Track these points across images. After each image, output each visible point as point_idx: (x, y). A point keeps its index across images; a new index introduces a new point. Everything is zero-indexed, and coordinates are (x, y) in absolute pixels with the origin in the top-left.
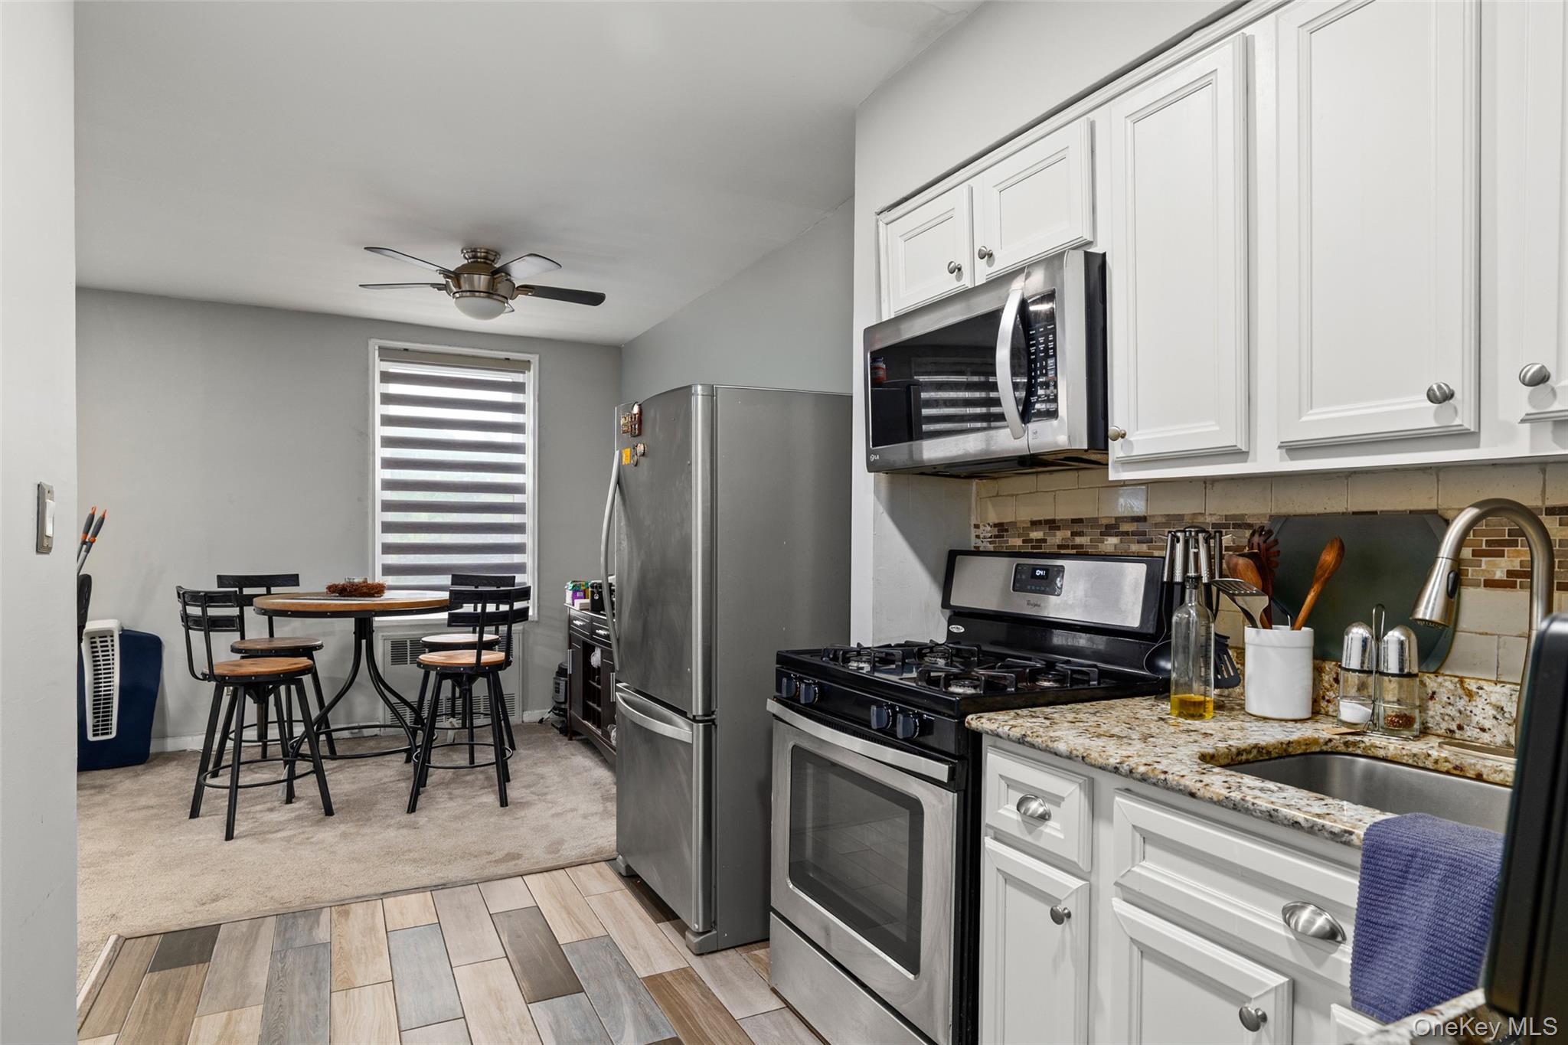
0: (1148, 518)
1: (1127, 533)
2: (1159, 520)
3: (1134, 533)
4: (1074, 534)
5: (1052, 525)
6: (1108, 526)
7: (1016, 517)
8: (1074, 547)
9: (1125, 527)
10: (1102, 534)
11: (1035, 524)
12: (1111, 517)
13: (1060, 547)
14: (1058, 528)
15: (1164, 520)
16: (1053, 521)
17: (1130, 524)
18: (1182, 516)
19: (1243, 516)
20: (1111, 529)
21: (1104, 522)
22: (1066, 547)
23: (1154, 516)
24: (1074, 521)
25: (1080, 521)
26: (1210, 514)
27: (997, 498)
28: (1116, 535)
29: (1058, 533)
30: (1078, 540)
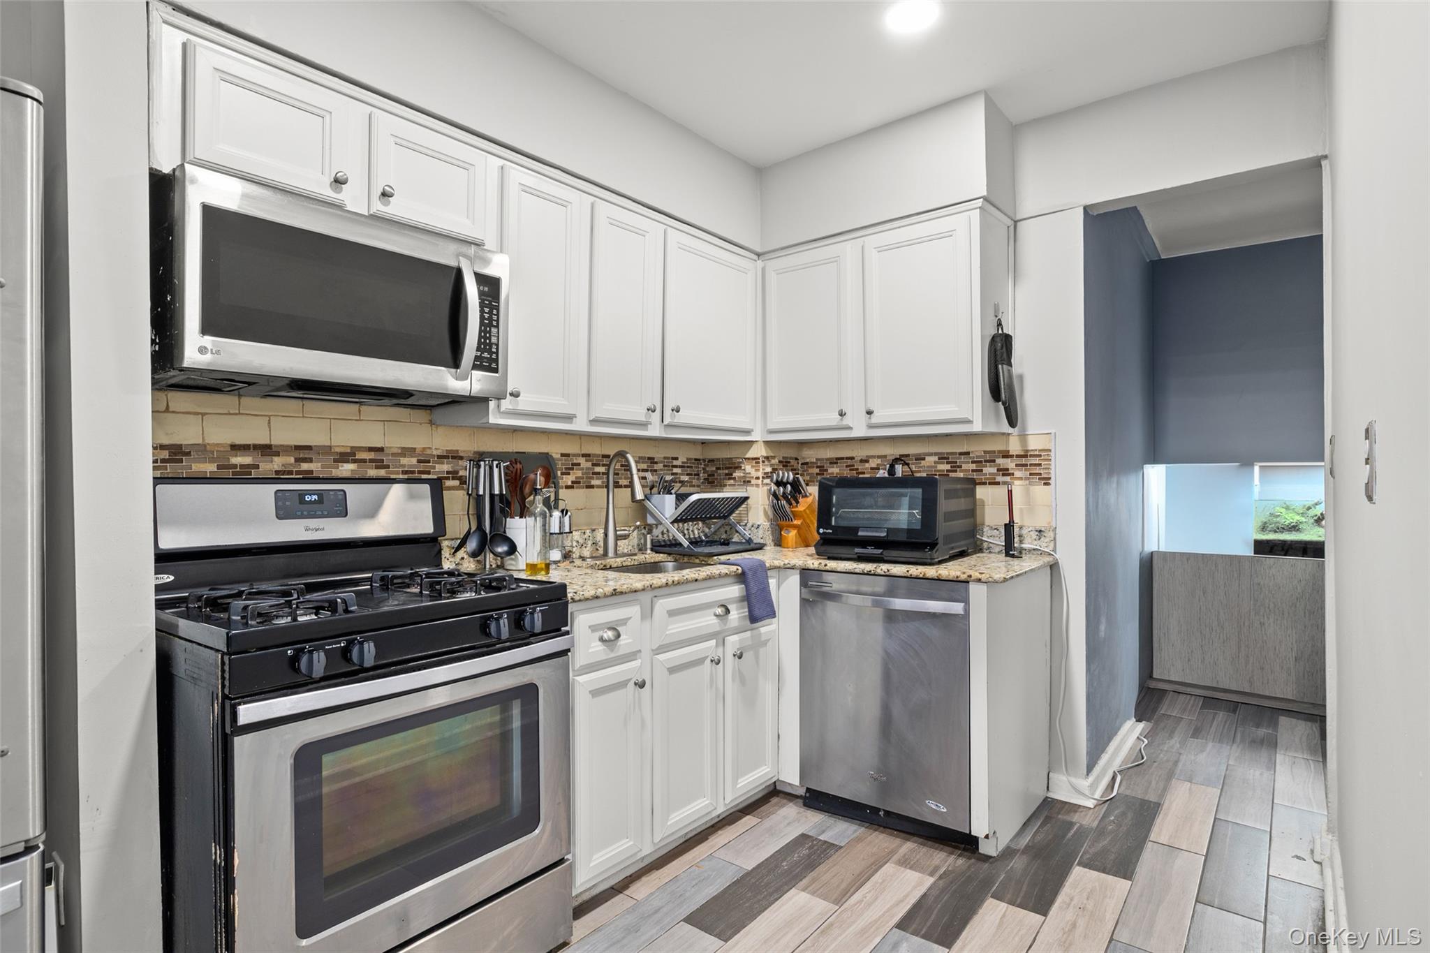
0: (385, 449)
1: (364, 461)
2: (395, 451)
3: (371, 461)
4: (298, 460)
5: (267, 450)
6: (342, 454)
7: (203, 438)
8: (298, 472)
9: (361, 455)
10: (335, 461)
11: (237, 448)
12: (347, 446)
13: (277, 472)
14: (277, 454)
15: (400, 451)
16: (269, 447)
17: (368, 453)
18: (415, 449)
19: (457, 451)
20: (345, 457)
21: (338, 450)
22: (291, 472)
23: (390, 448)
24: (298, 448)
25: (309, 448)
26: (436, 449)
27: (166, 414)
28: (355, 461)
29: (276, 459)
30: (302, 467)
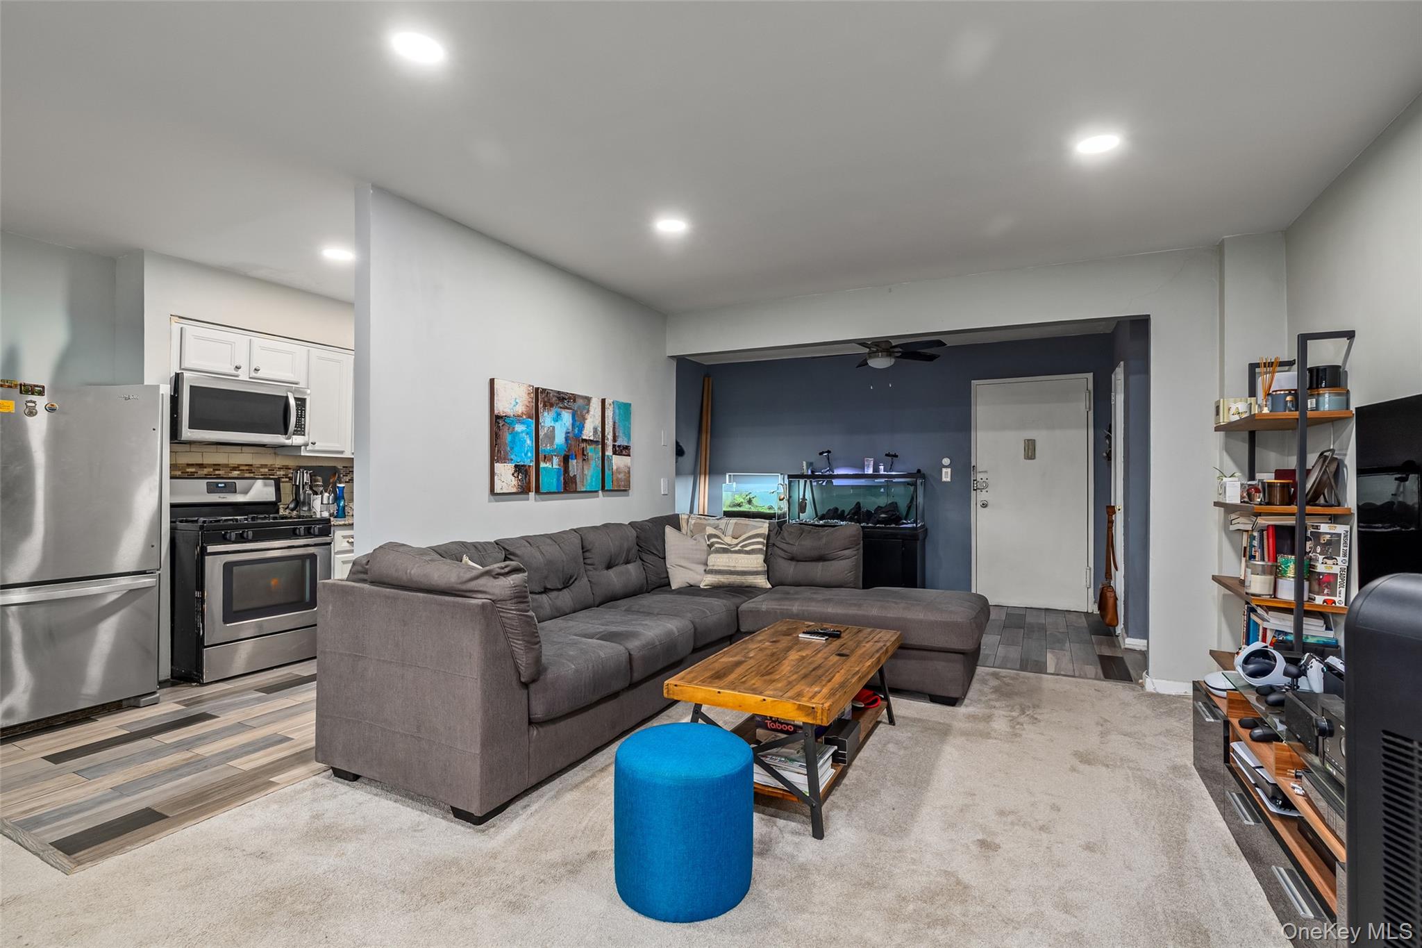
0: (253, 465)
1: (243, 470)
2: (258, 466)
3: (247, 470)
4: (215, 470)
5: (201, 466)
8: (215, 475)
9: (242, 468)
10: (231, 470)
11: (189, 465)
12: (236, 464)
13: (206, 475)
14: (206, 467)
15: (260, 466)
16: (202, 464)
17: (245, 467)
18: (267, 465)
19: (286, 465)
20: (235, 469)
21: (232, 465)
22: (212, 475)
23: (256, 464)
25: (219, 465)
26: (278, 465)
28: (239, 470)
29: (205, 469)
30: (217, 472)
